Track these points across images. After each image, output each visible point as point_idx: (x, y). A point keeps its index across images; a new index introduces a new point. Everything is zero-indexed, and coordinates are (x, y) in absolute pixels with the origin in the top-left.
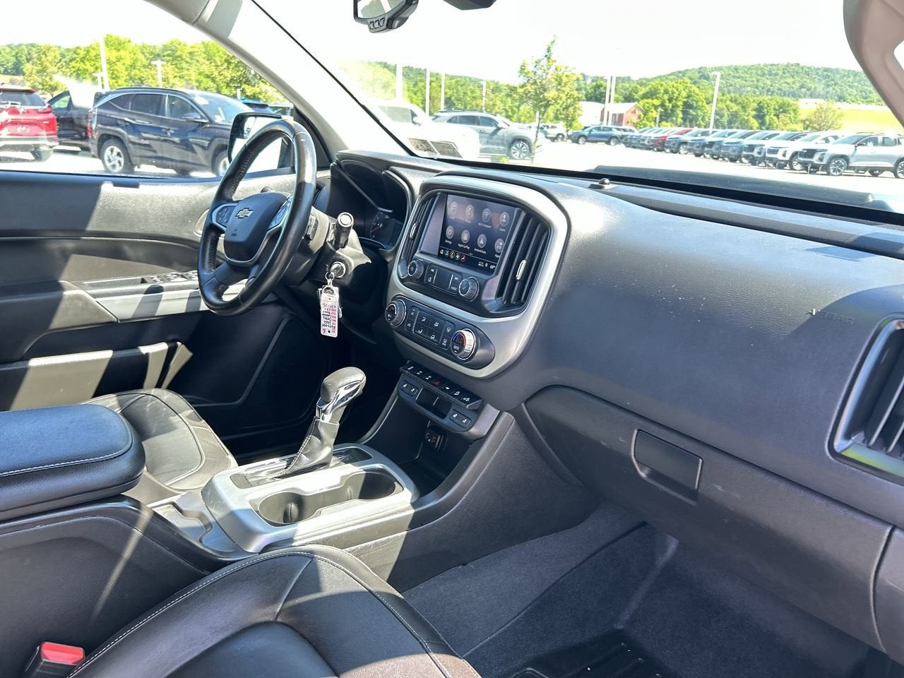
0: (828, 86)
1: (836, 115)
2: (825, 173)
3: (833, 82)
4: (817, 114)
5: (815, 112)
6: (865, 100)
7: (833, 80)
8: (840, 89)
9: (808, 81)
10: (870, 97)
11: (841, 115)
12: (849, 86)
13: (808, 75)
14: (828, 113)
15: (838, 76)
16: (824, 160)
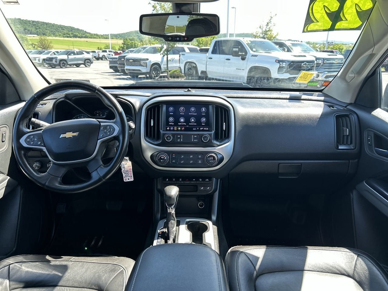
0: (37, 29)
1: (49, 42)
2: (60, 67)
3: (38, 27)
4: (41, 42)
5: (40, 41)
6: (54, 35)
7: (38, 26)
8: (42, 31)
9: (27, 27)
10: (56, 34)
11: (51, 42)
12: (45, 29)
13: (26, 24)
14: (45, 41)
15: (39, 25)
16: (58, 62)
